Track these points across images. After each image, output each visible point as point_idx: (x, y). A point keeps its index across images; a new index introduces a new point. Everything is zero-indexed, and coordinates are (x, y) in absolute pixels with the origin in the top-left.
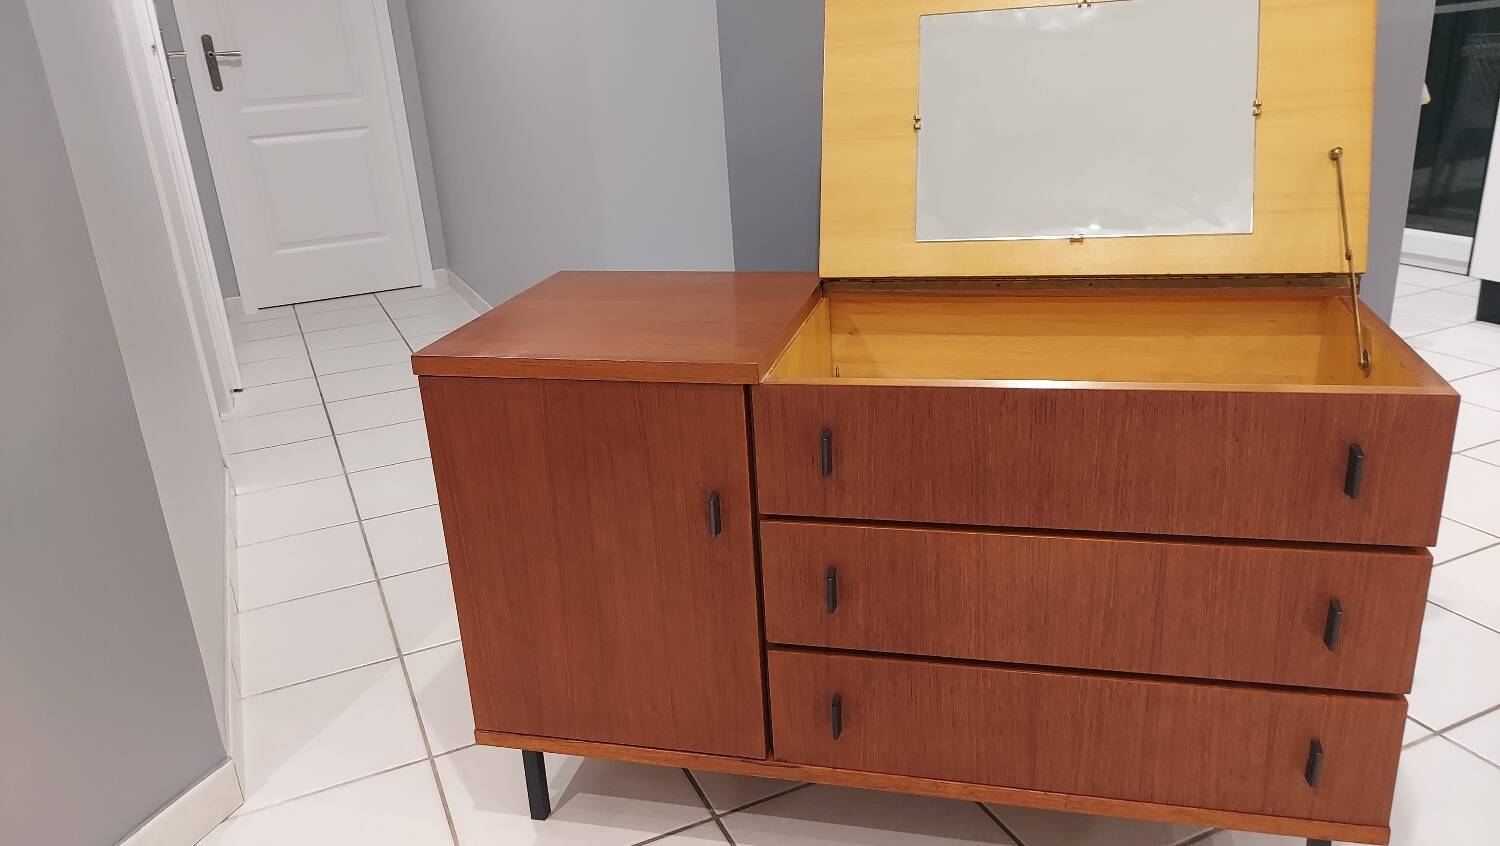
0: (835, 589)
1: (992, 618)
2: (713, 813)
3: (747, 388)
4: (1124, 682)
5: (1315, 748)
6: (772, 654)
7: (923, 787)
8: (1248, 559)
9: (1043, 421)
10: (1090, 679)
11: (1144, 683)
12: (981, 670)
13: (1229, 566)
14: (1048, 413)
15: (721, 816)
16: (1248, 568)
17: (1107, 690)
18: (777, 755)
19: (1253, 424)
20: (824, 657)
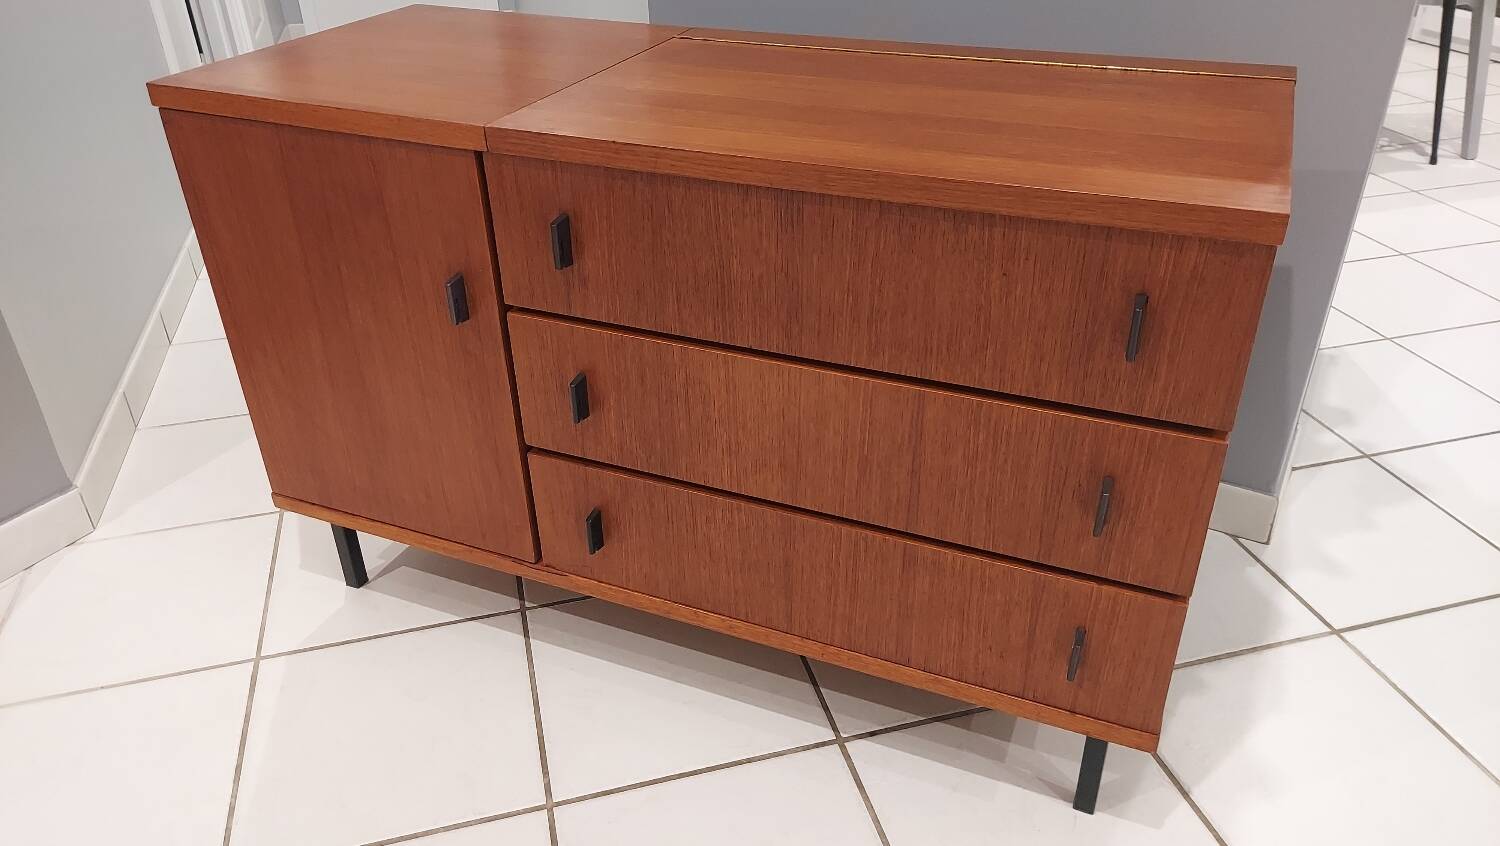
0: (583, 398)
1: (744, 449)
2: (522, 606)
3: (479, 155)
4: (879, 536)
5: (1081, 636)
6: (532, 458)
7: (683, 614)
8: (1014, 419)
9: (790, 229)
10: (845, 529)
11: (901, 541)
12: (735, 502)
13: (992, 423)
14: (795, 219)
15: (529, 609)
16: (1014, 429)
17: (862, 544)
18: (545, 561)
19: (1023, 257)
20: (581, 468)
